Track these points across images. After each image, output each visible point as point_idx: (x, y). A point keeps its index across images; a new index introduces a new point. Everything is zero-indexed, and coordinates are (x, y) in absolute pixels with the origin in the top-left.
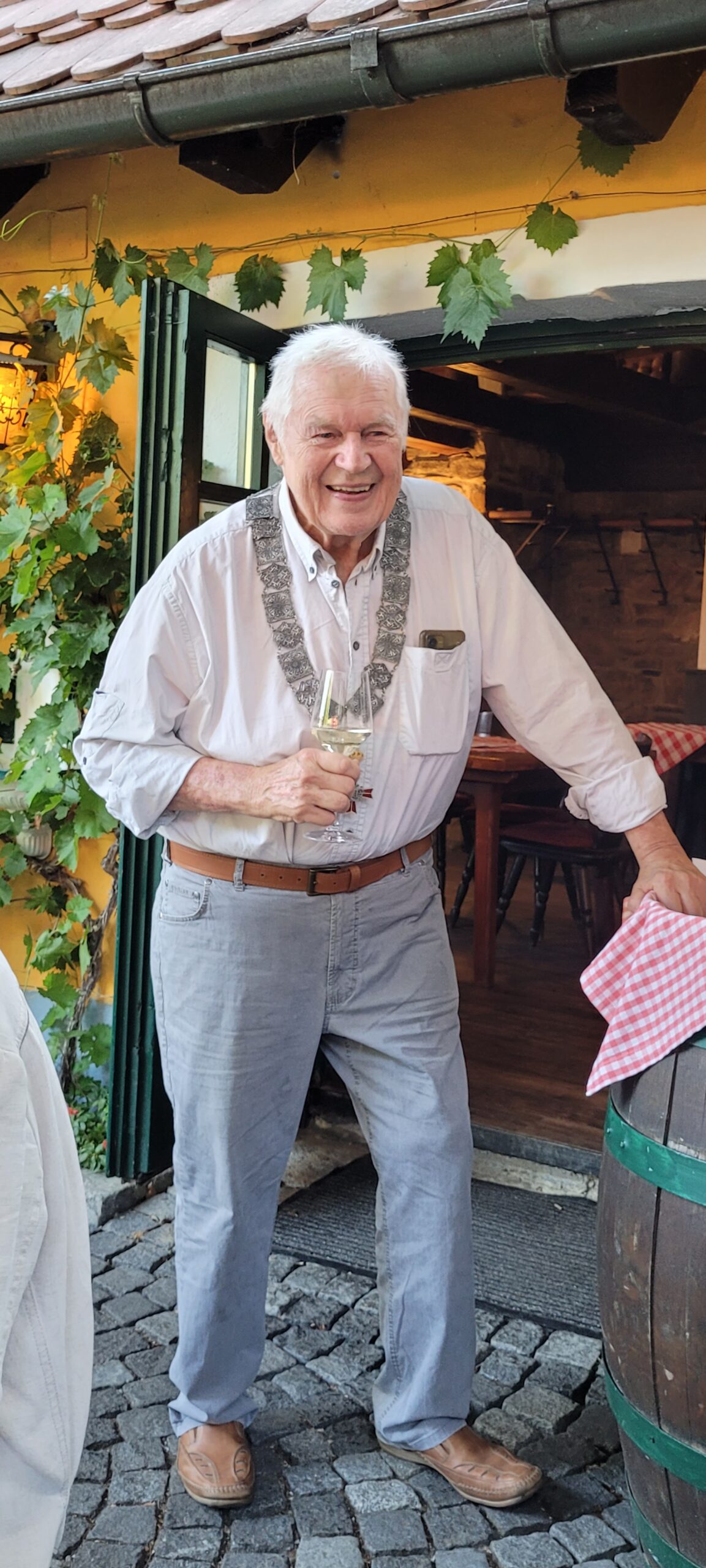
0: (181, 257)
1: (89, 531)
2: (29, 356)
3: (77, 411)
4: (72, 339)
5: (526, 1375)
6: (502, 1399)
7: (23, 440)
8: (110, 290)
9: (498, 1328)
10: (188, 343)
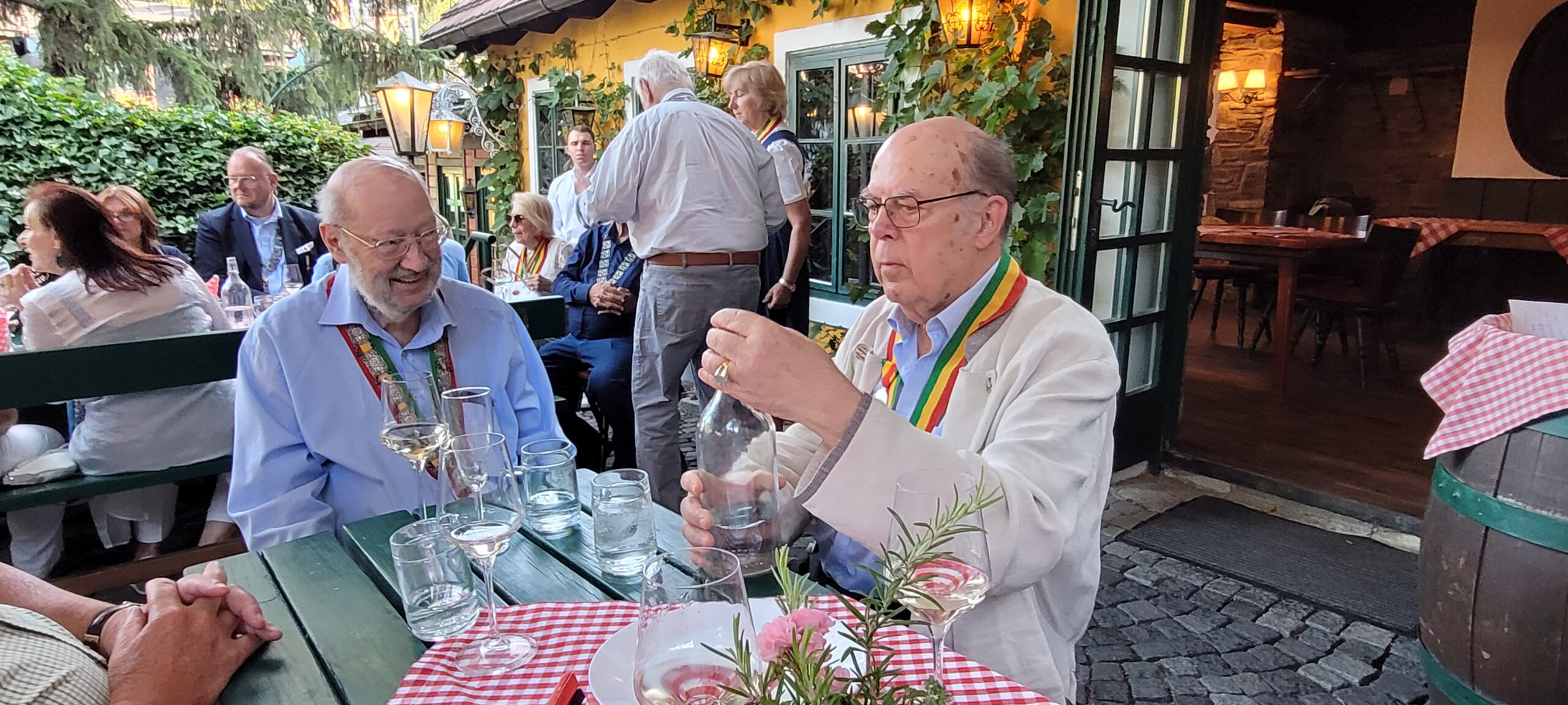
1: (1033, 94)
5: (1334, 646)
9: (1309, 615)
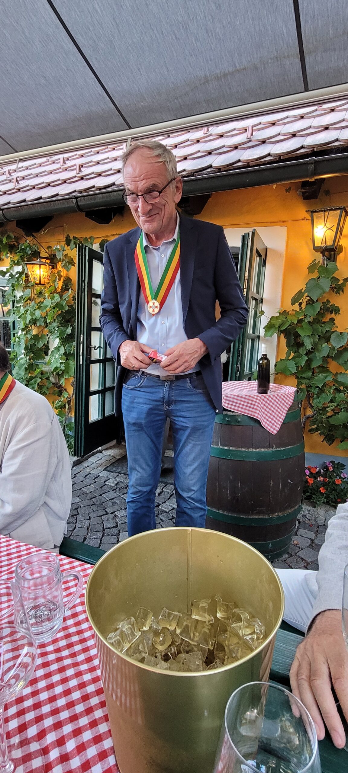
0: (86, 239)
2: (50, 263)
3: (62, 276)
4: (60, 259)
6: (165, 501)
7: (49, 283)
8: (69, 247)
9: (164, 487)
10: (88, 260)
